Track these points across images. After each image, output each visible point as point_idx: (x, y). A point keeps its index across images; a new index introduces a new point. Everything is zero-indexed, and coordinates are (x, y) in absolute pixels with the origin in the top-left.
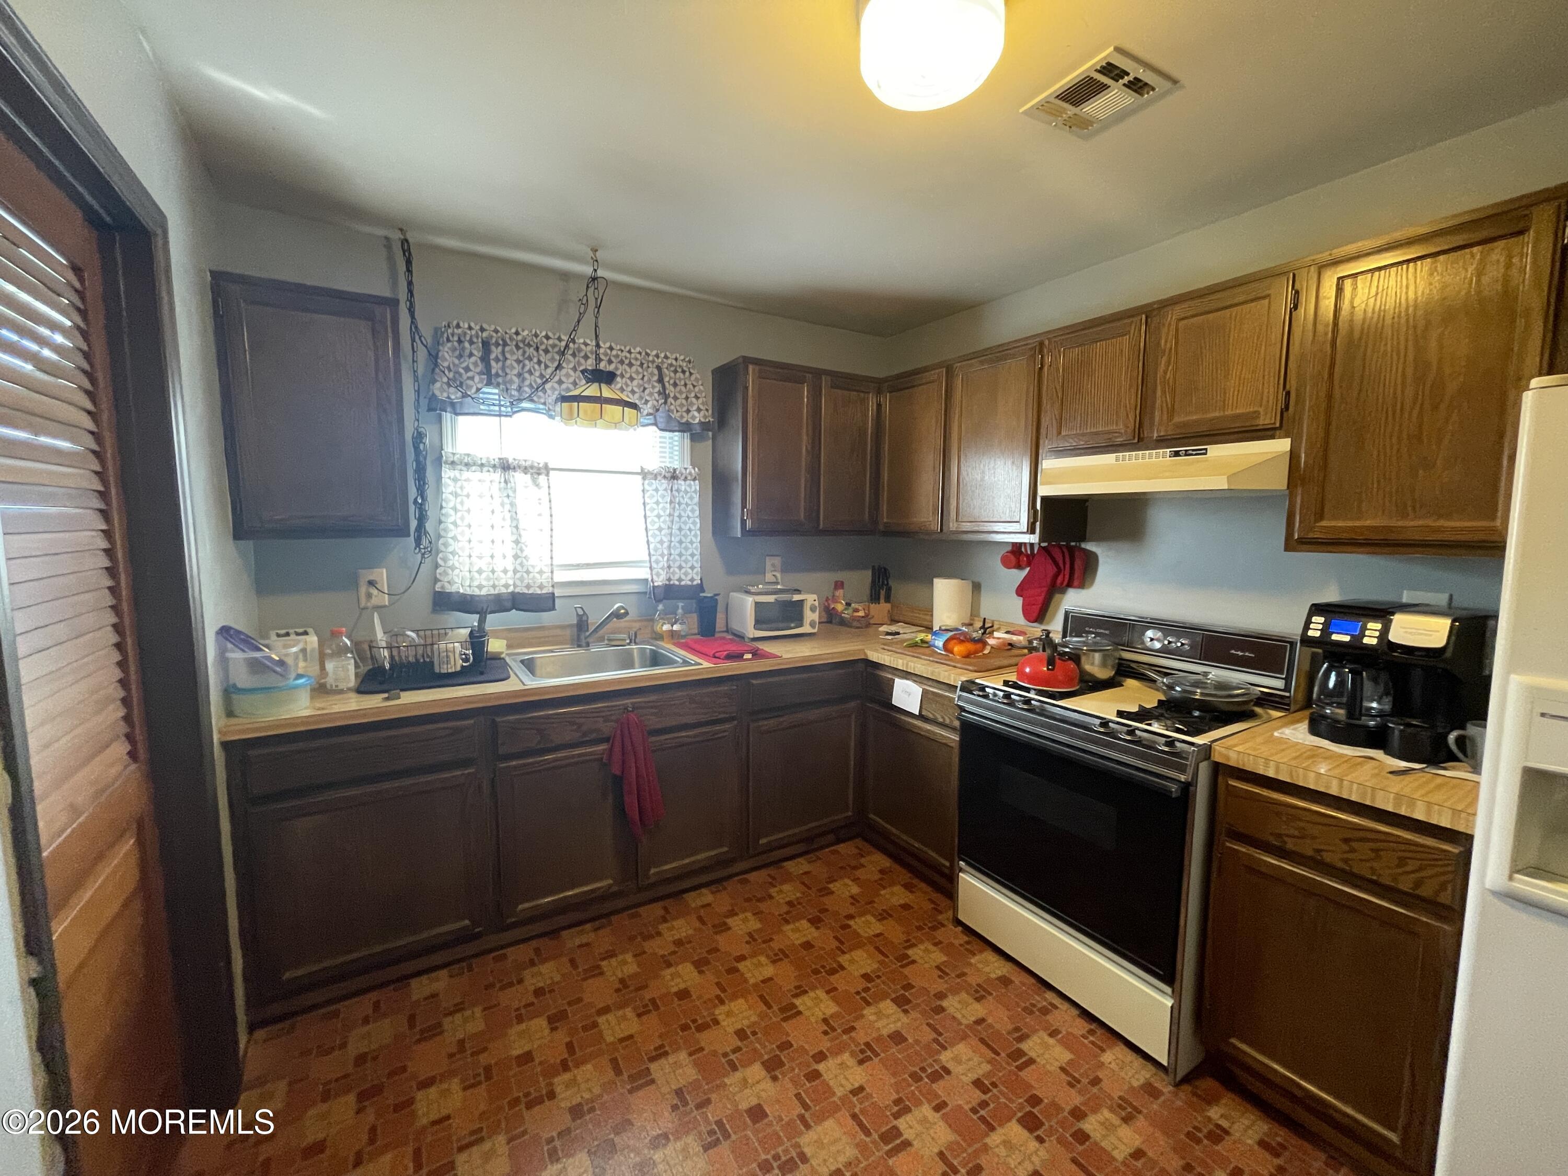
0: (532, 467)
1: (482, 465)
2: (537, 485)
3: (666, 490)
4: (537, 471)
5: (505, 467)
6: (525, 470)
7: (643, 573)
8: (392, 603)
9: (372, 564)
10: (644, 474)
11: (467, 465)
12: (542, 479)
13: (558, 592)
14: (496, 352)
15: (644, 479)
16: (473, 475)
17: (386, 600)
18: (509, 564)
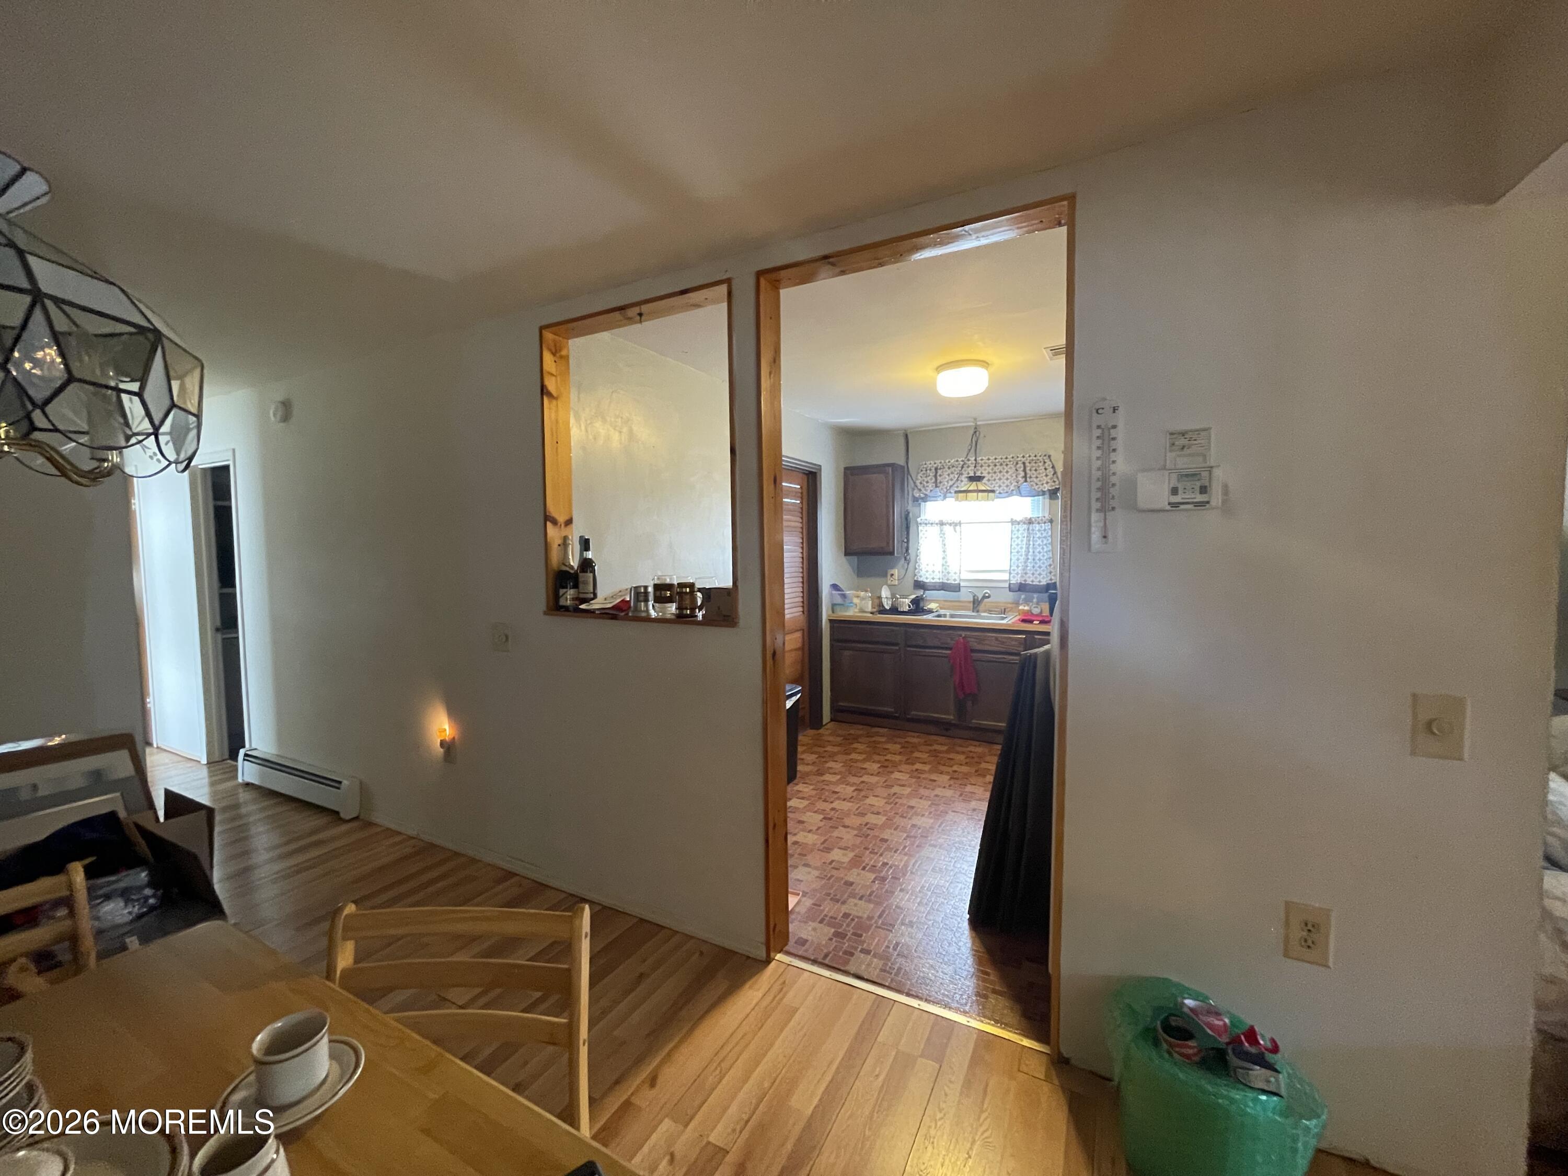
0: (953, 523)
1: (932, 524)
2: (955, 531)
3: (1024, 530)
4: (955, 525)
5: (942, 524)
6: (950, 524)
7: (1005, 576)
8: (899, 584)
9: (892, 568)
10: (1013, 522)
11: (926, 524)
12: (958, 528)
13: (962, 584)
14: (940, 472)
15: (1012, 525)
16: (929, 528)
17: (896, 583)
18: (940, 568)
